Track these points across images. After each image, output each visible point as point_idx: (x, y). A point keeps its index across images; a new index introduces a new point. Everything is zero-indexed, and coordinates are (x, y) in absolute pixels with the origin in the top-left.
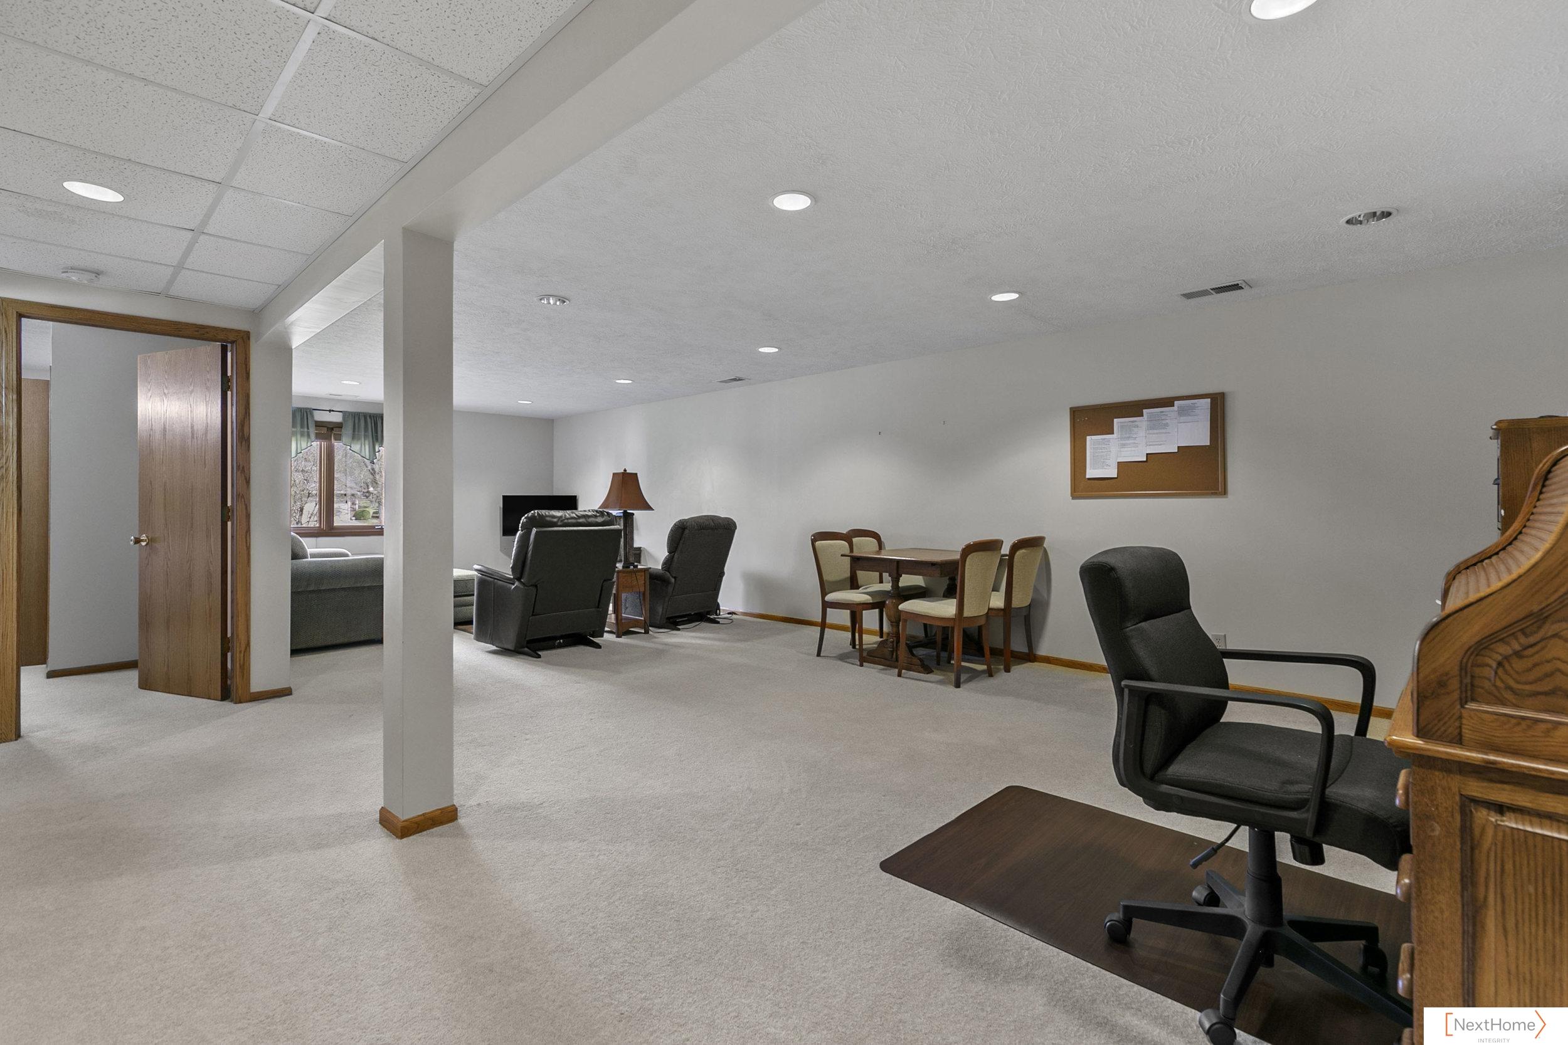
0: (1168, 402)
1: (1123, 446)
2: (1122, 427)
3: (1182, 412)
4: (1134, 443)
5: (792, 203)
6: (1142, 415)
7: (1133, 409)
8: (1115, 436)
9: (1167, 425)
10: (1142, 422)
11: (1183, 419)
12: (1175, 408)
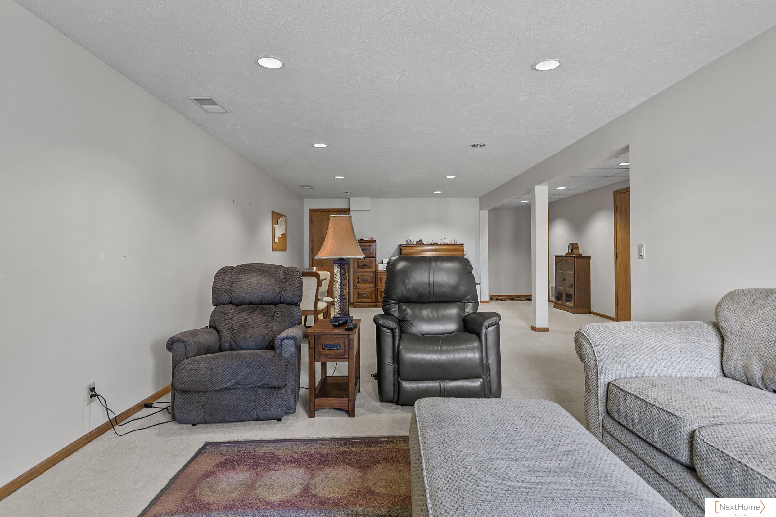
0: (282, 216)
1: (279, 230)
6: (280, 219)
8: (278, 226)
10: (280, 222)
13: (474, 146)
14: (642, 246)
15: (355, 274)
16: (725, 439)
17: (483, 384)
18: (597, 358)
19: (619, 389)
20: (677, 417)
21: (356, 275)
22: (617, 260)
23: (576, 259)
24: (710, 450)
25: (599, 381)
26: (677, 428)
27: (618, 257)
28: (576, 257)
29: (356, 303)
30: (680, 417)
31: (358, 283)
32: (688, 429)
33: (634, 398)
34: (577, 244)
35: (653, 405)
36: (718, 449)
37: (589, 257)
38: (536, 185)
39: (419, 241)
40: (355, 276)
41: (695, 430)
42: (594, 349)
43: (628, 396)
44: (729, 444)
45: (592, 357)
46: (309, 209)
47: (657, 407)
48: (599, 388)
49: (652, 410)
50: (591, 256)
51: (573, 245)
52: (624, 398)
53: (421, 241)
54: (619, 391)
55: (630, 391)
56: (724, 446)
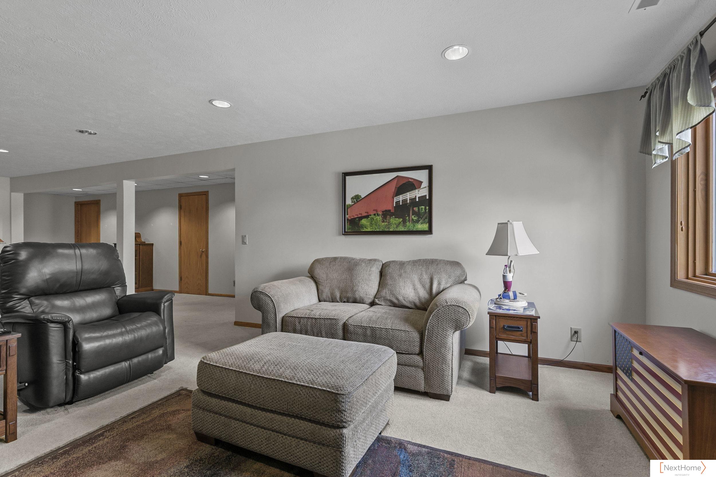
13: (82, 132)
14: (245, 236)
16: (359, 321)
17: (163, 351)
18: (275, 304)
19: (294, 318)
20: (335, 319)
22: (181, 246)
24: (355, 328)
25: (277, 318)
26: (336, 324)
27: (182, 245)
28: (141, 245)
30: (337, 319)
32: (341, 323)
33: (306, 319)
34: (139, 233)
35: (320, 318)
36: (359, 326)
37: (152, 245)
38: (125, 180)
41: (345, 322)
42: (273, 299)
43: (301, 319)
44: (362, 322)
45: (271, 305)
47: (323, 319)
48: (277, 322)
49: (320, 321)
50: (154, 244)
51: (136, 235)
52: (299, 321)
54: (293, 319)
55: (302, 316)
56: (361, 323)
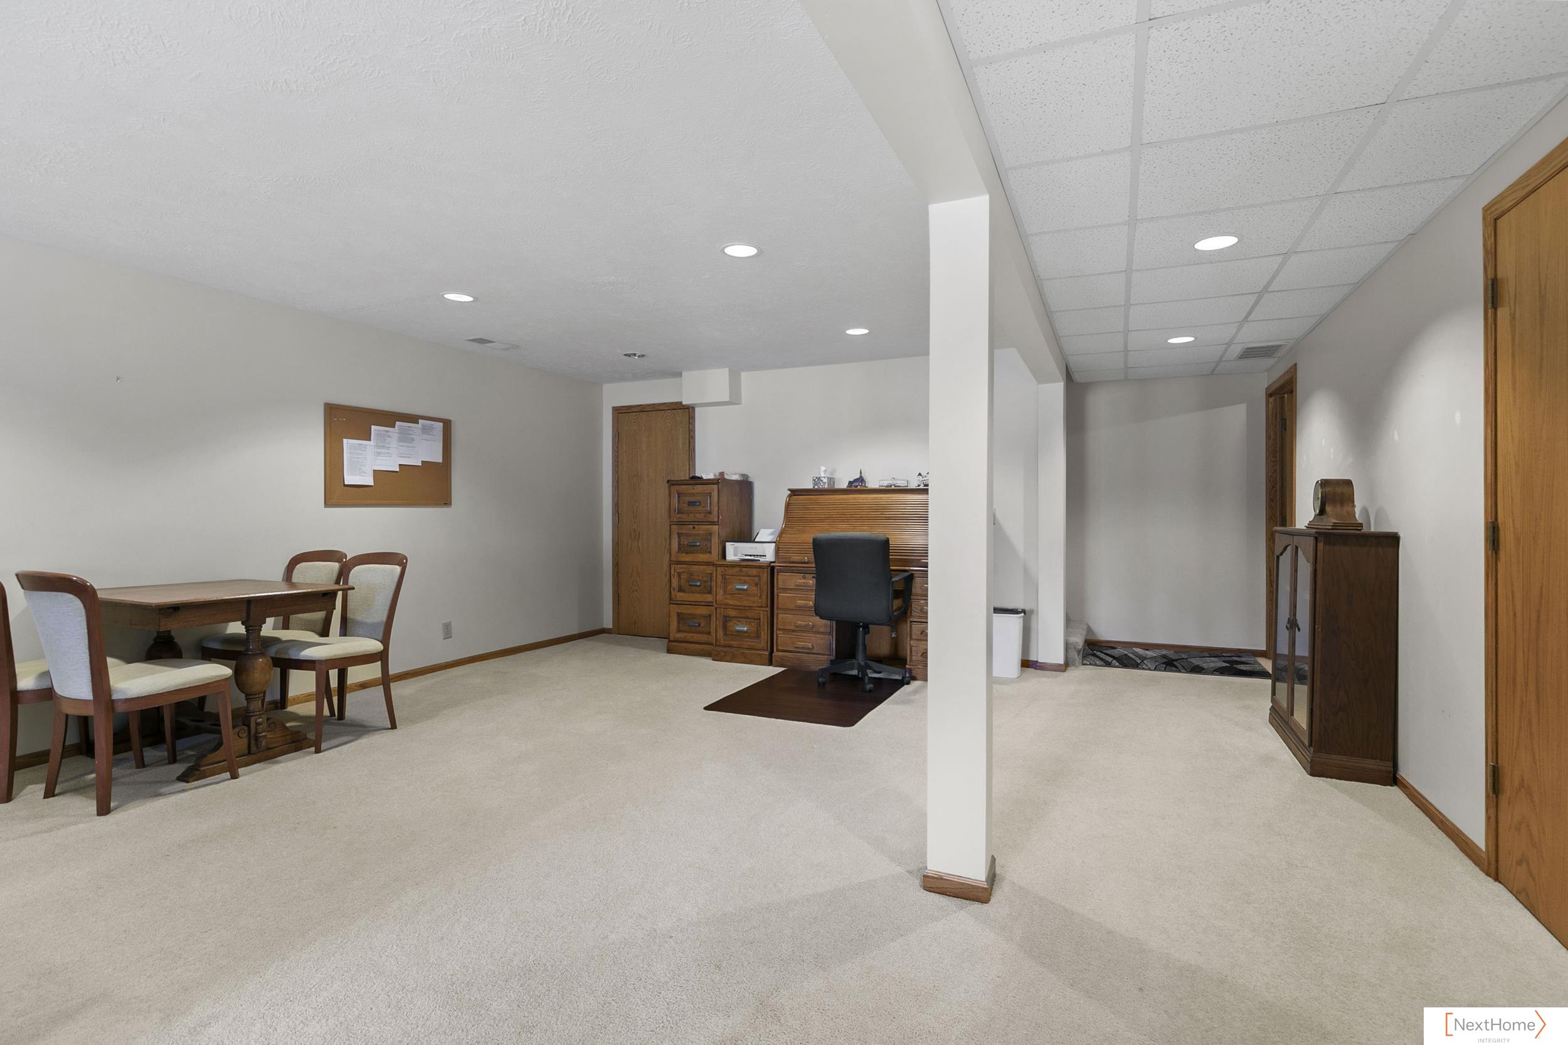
0: (413, 419)
1: (379, 454)
2: (378, 434)
3: (425, 430)
4: (388, 453)
5: (741, 251)
6: (394, 426)
7: (388, 418)
8: (372, 443)
9: (413, 440)
10: (393, 433)
11: (425, 436)
12: (420, 426)
15: (673, 566)
21: (675, 570)
23: (1321, 546)
28: (1321, 538)
29: (674, 641)
31: (681, 590)
34: (1347, 482)
39: (856, 481)
40: (672, 573)
46: (613, 407)
51: (1328, 488)
53: (861, 480)
